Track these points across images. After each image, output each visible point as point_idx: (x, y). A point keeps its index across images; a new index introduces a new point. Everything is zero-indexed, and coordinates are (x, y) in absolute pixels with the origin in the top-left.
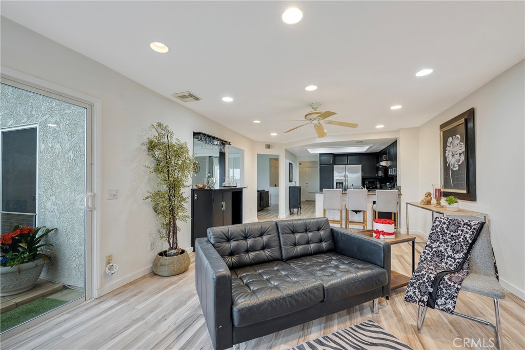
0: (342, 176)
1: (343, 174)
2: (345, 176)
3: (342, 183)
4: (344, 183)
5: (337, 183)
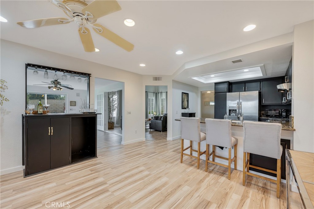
0: (236, 104)
1: (236, 102)
2: (239, 104)
3: (236, 110)
4: (237, 110)
5: (230, 110)
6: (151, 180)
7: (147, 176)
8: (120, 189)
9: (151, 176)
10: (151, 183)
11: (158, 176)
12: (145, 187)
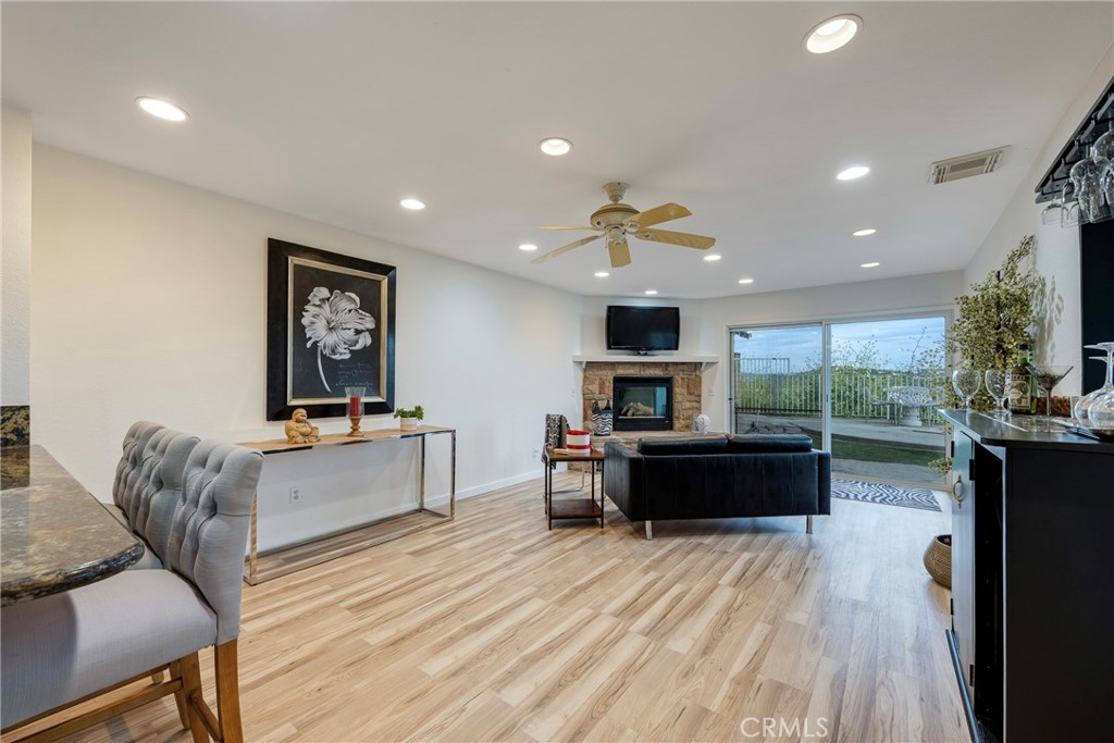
6: (495, 657)
7: (511, 676)
8: (587, 620)
9: (493, 677)
10: (494, 648)
11: (462, 678)
12: (511, 633)
